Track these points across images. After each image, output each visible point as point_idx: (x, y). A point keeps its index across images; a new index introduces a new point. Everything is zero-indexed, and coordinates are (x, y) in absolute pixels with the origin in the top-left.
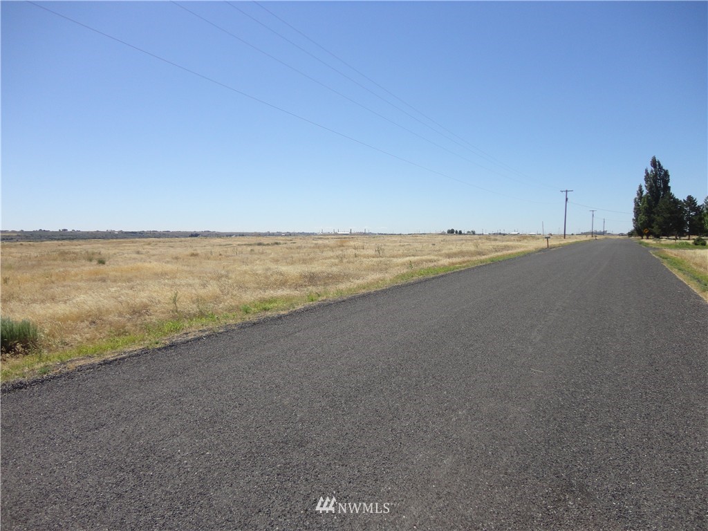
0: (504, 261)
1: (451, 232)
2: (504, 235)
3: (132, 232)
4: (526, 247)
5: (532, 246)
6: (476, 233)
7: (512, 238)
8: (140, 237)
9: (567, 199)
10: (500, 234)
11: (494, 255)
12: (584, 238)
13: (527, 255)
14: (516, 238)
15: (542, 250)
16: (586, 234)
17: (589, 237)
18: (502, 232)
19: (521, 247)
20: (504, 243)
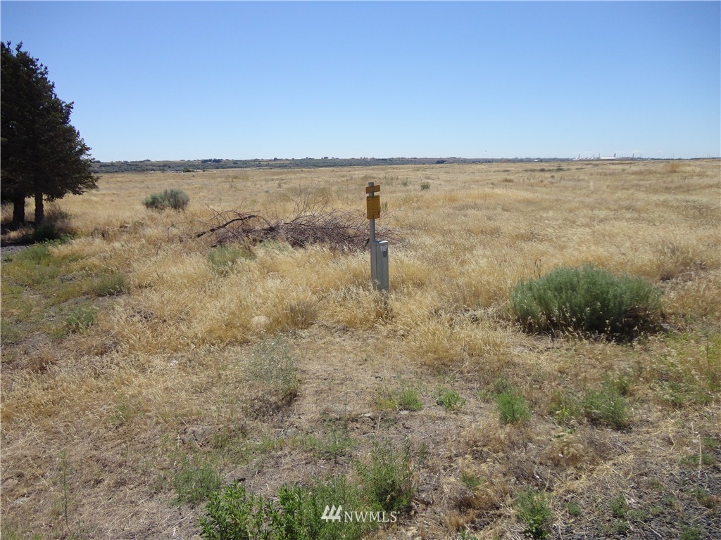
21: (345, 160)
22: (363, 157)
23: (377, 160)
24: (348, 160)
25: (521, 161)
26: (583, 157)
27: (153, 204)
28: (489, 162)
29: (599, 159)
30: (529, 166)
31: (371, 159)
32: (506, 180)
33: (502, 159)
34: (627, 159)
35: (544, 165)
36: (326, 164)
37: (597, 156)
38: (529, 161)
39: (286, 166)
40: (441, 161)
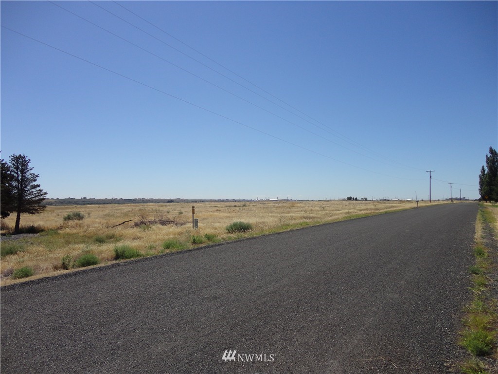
0: (392, 212)
1: (350, 199)
2: (388, 200)
3: (129, 200)
4: (404, 206)
5: (408, 206)
6: (368, 199)
7: (395, 202)
8: (134, 203)
9: (431, 177)
10: (385, 200)
11: (385, 210)
12: (445, 202)
13: (405, 210)
14: (397, 202)
15: (415, 208)
16: (447, 200)
17: (449, 202)
18: (387, 199)
19: (401, 206)
20: (391, 205)
21: (100, 200)
22: (114, 197)
23: (124, 200)
24: (103, 200)
25: (223, 201)
26: (260, 199)
27: (68, 218)
28: (203, 202)
29: (269, 200)
30: (228, 204)
31: (120, 199)
32: (218, 210)
33: (211, 200)
34: (285, 200)
35: (236, 204)
36: (86, 203)
37: (268, 198)
38: (228, 201)
39: (52, 204)
40: (170, 201)
